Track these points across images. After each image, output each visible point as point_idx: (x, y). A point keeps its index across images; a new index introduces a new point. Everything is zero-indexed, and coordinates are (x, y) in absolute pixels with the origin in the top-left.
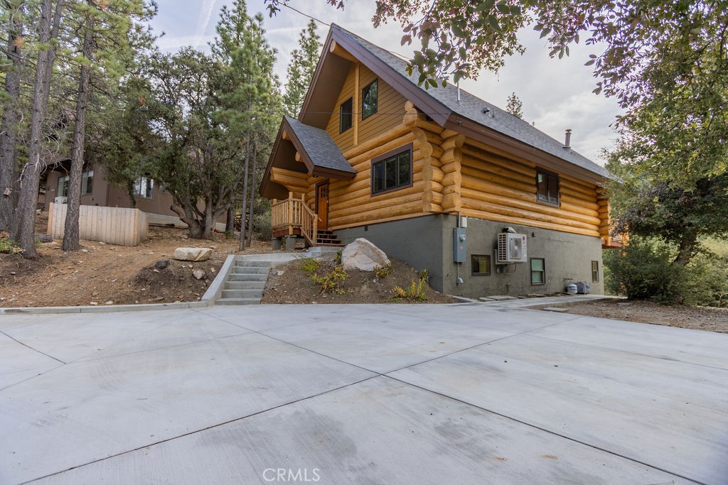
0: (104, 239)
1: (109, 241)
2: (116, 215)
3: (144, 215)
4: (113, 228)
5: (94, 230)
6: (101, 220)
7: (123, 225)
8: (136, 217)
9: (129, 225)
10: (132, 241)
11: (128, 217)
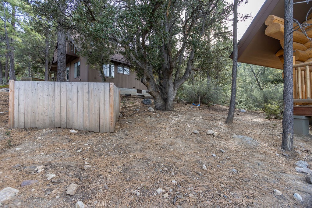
0: (76, 124)
1: (82, 128)
2: (88, 93)
3: (117, 90)
4: (86, 109)
5: (64, 114)
6: (71, 100)
7: (97, 104)
8: (112, 94)
9: (104, 104)
10: (108, 126)
11: (102, 94)
